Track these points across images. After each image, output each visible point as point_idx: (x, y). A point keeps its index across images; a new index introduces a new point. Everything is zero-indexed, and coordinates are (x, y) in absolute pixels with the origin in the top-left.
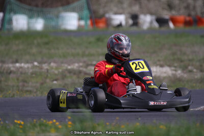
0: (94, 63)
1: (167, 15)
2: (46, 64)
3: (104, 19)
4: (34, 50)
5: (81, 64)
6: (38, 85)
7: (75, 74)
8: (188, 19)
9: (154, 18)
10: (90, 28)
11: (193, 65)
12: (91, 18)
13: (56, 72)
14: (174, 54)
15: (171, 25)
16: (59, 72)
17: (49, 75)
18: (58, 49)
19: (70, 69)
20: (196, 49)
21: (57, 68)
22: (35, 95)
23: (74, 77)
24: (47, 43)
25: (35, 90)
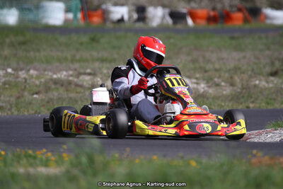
0: (88, 71)
1: (184, 8)
2: (23, 72)
3: (99, 12)
4: (6, 52)
5: (71, 73)
6: (13, 99)
7: (62, 85)
8: (212, 13)
9: (167, 11)
10: (82, 23)
11: (220, 77)
12: (82, 10)
13: (37, 82)
14: (194, 61)
15: (190, 22)
16: (41, 82)
17: (27, 86)
18: (38, 51)
19: (55, 79)
20: (224, 55)
21: (38, 77)
22: (9, 113)
23: (62, 90)
24: (23, 43)
25: (9, 107)
